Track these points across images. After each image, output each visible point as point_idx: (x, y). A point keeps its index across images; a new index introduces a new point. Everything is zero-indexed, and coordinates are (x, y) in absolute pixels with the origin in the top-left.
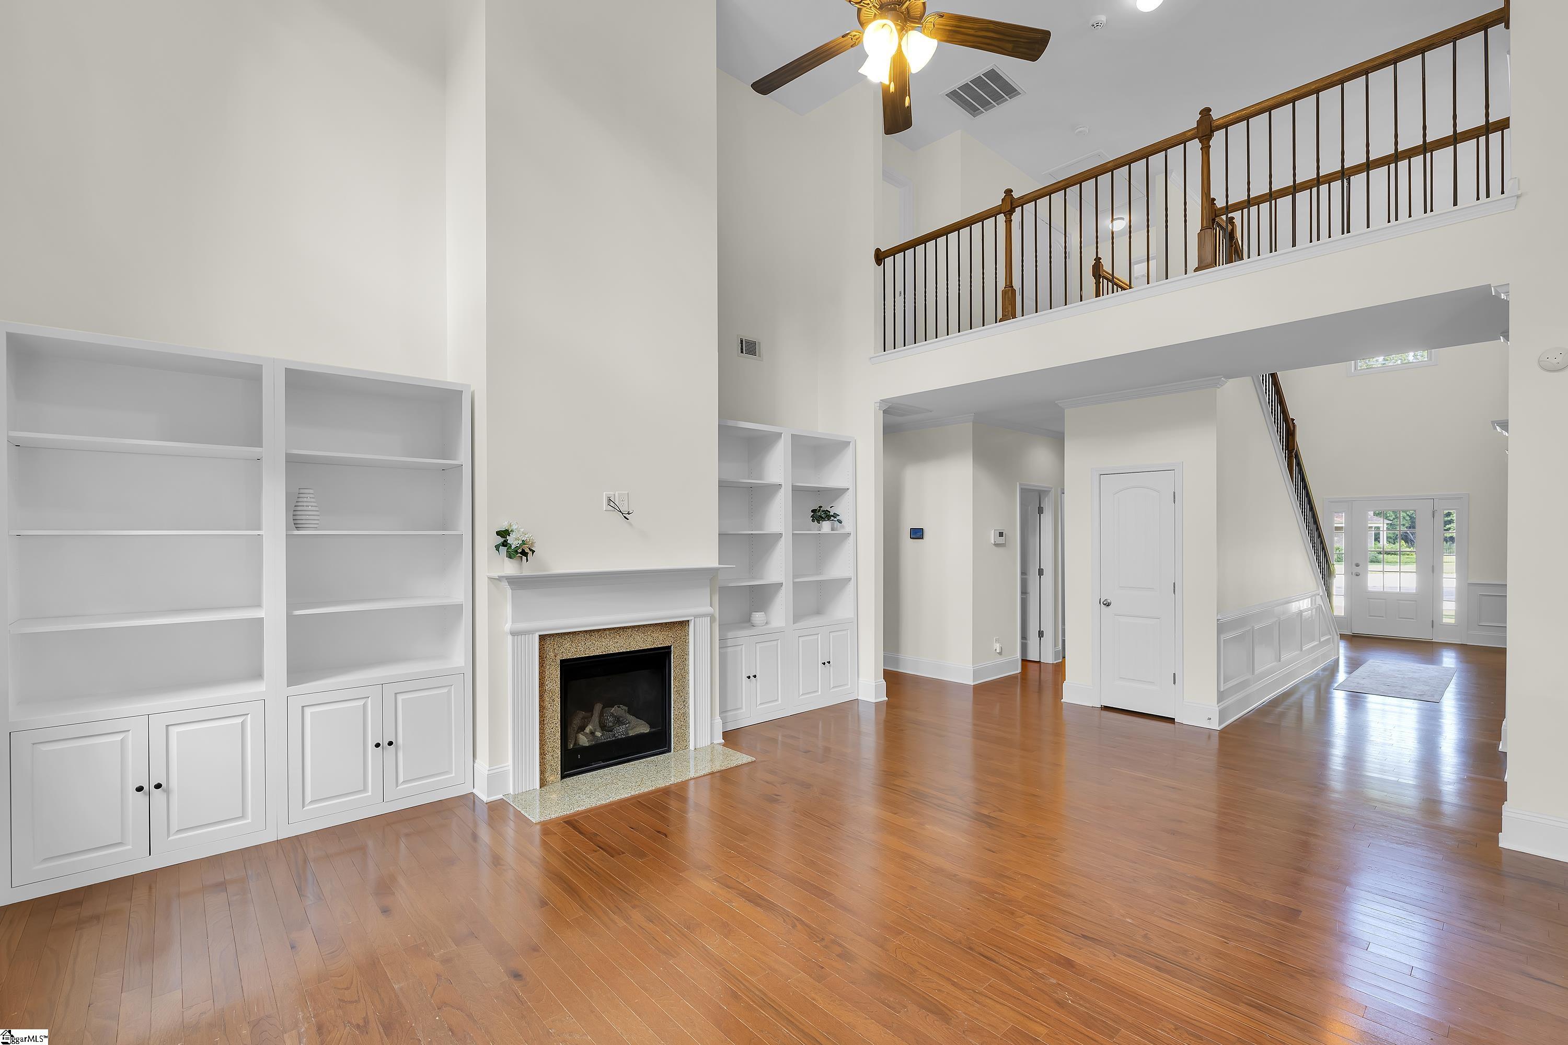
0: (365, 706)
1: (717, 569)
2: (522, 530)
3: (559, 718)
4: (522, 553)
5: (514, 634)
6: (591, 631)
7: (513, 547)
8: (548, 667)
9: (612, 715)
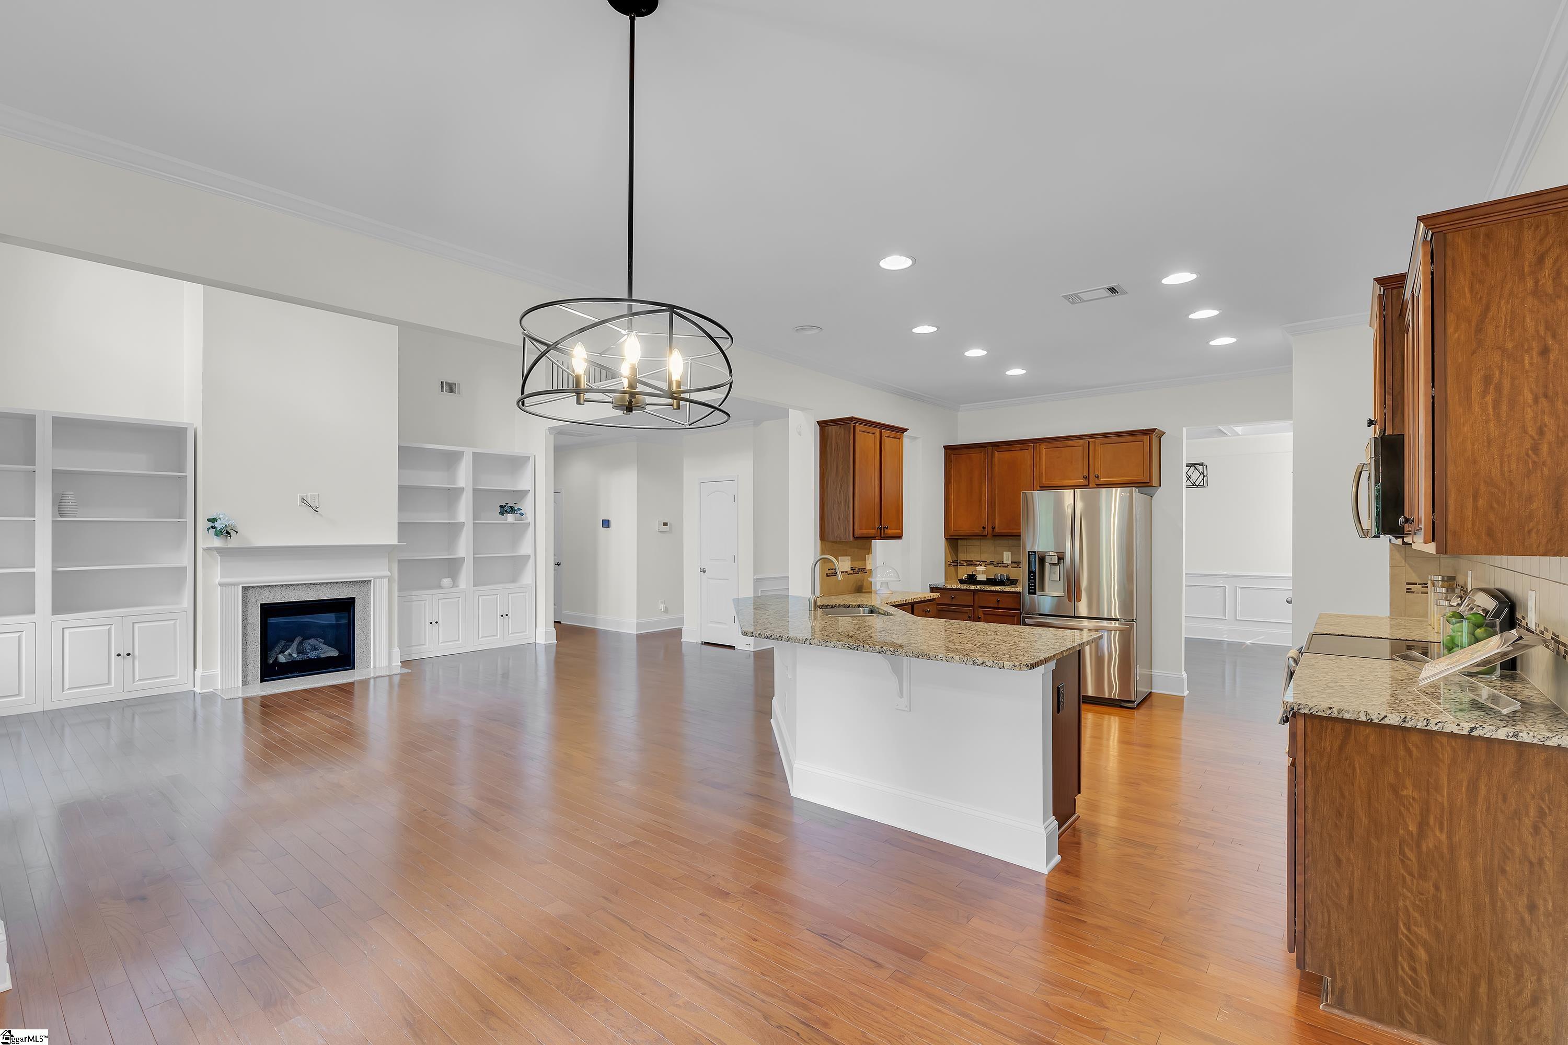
0: (109, 630)
1: (396, 546)
2: (227, 518)
3: (259, 642)
4: (226, 533)
5: (221, 585)
6: (286, 585)
7: (218, 529)
8: (250, 608)
9: (309, 644)
